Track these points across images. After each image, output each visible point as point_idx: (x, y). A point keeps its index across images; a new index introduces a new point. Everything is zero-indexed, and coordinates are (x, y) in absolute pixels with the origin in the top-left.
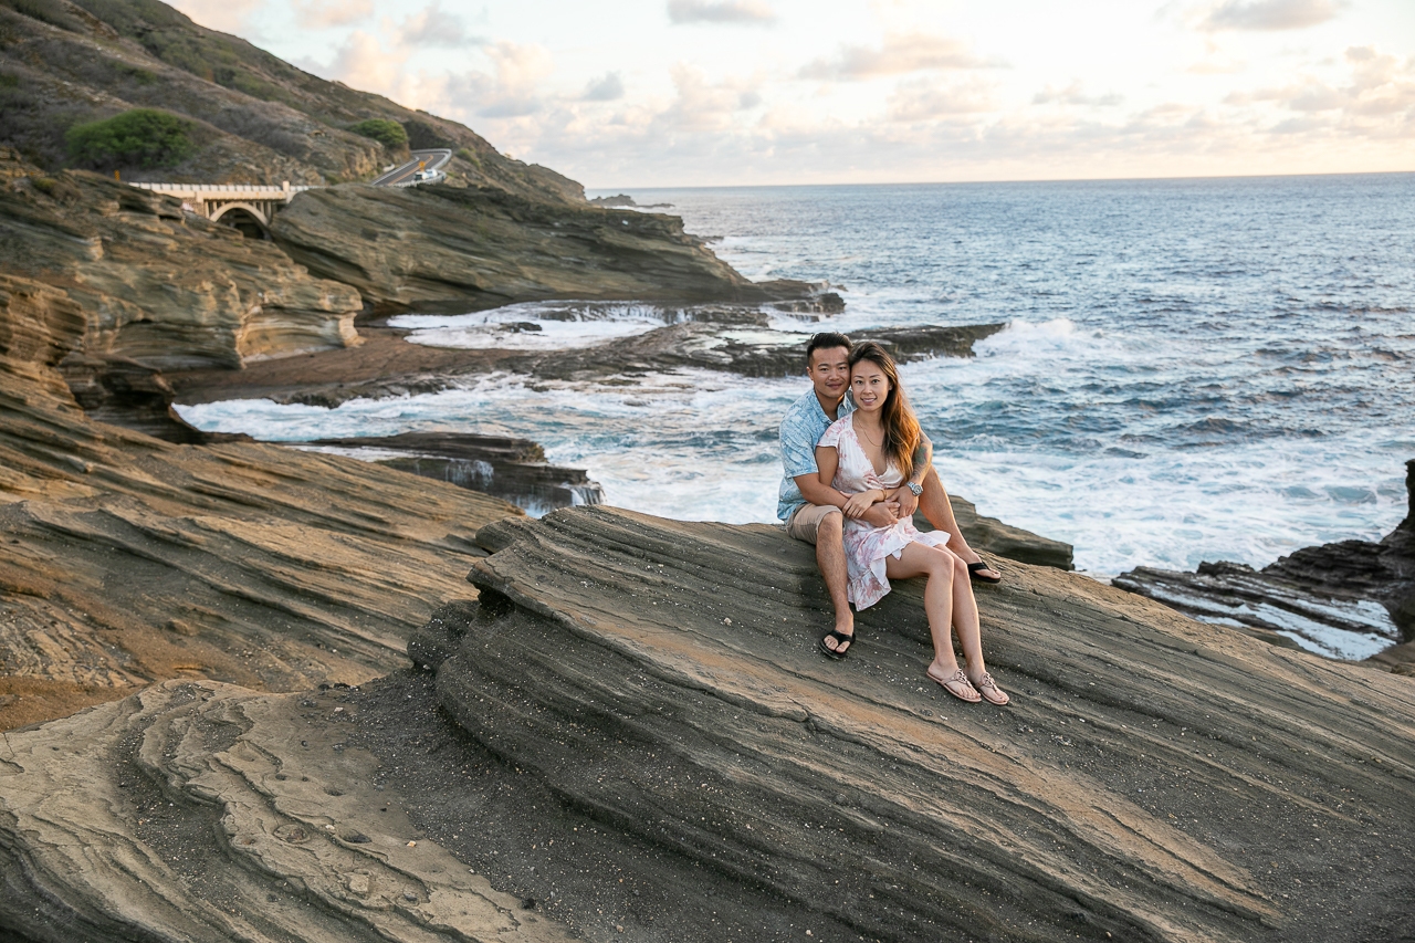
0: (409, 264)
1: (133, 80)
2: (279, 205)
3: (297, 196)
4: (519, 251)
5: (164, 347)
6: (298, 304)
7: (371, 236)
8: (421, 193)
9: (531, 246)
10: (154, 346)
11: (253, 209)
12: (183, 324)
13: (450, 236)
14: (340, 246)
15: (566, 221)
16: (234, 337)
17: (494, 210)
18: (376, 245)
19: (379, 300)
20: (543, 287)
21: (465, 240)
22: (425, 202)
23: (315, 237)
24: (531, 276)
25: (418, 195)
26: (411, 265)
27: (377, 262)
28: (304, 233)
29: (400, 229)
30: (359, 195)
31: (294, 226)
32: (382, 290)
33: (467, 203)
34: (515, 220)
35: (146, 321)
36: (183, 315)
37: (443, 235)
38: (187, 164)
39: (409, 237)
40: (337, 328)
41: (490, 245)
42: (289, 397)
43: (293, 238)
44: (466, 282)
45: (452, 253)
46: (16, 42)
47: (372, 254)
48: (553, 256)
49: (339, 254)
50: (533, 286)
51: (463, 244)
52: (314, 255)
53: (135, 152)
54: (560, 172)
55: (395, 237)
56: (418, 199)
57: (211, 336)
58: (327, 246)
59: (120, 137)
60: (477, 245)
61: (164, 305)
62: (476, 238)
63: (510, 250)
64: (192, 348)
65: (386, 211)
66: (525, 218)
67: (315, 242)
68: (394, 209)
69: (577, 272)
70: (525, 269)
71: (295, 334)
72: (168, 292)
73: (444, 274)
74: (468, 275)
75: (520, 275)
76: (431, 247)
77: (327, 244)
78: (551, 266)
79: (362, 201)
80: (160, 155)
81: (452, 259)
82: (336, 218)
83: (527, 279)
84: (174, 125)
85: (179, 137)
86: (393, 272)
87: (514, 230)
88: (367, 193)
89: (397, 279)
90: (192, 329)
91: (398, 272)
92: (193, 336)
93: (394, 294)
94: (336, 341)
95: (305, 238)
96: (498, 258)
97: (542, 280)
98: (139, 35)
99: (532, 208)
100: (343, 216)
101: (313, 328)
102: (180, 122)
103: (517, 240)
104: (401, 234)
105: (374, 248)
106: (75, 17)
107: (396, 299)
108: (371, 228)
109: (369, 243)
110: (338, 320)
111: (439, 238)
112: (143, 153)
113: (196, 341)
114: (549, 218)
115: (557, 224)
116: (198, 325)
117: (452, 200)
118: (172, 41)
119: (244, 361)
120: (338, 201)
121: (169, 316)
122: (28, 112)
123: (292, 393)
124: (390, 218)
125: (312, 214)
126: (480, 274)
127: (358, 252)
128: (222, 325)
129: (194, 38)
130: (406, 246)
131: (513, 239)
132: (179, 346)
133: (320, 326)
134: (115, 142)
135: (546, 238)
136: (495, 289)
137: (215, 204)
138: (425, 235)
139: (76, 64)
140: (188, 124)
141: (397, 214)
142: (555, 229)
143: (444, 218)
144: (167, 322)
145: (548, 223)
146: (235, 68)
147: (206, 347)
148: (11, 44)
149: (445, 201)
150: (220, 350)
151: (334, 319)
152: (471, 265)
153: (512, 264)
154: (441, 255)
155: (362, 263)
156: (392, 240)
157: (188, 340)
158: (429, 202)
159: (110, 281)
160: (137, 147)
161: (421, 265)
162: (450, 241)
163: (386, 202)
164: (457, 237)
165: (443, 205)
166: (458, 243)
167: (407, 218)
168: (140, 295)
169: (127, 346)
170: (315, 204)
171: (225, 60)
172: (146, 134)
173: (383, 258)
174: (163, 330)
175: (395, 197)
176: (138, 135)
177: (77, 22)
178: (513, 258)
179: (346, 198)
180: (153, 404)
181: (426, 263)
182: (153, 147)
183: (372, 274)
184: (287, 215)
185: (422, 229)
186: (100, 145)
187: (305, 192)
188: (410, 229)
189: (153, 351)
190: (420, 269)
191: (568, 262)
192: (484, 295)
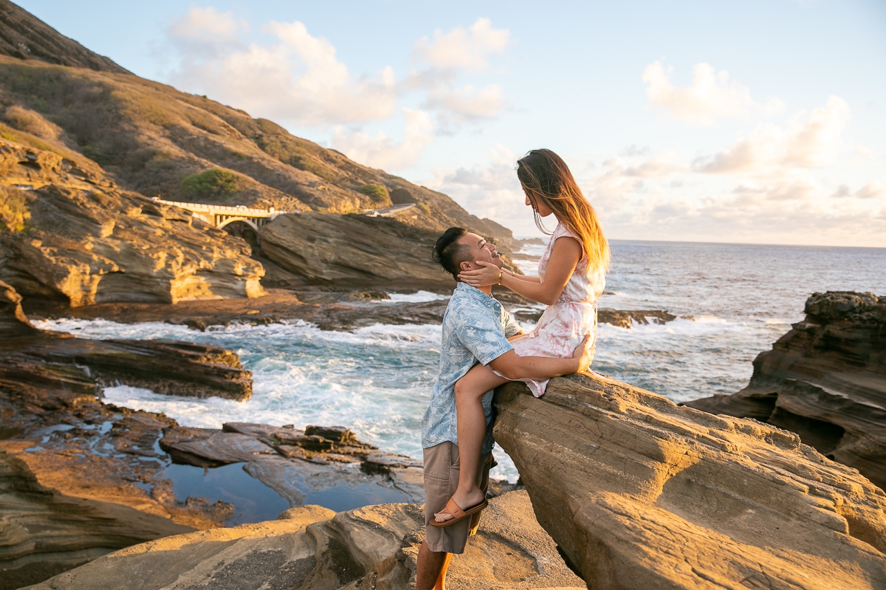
0: (331, 256)
1: (235, 158)
2: (267, 221)
3: (278, 217)
4: (398, 254)
5: (130, 288)
6: (222, 270)
7: (312, 240)
8: (350, 219)
9: (405, 251)
10: (125, 287)
11: (250, 223)
12: (143, 275)
13: (359, 243)
14: (292, 244)
15: (427, 238)
16: (170, 284)
17: (387, 229)
18: (313, 245)
19: (313, 276)
20: (409, 275)
21: (368, 245)
22: (350, 223)
23: (280, 238)
24: (403, 268)
25: (347, 220)
26: (333, 258)
27: (313, 255)
28: (274, 236)
29: (330, 237)
30: (314, 218)
31: (270, 232)
32: (315, 270)
33: (374, 225)
34: (399, 236)
35: (119, 272)
36: (143, 270)
37: (356, 242)
38: (232, 198)
39: (336, 242)
40: (245, 286)
41: (381, 249)
42: (182, 320)
43: (268, 239)
44: (366, 269)
45: (360, 252)
46: (182, 138)
47: (310, 250)
48: (417, 258)
49: (291, 249)
50: (404, 274)
51: (367, 248)
52: (279, 249)
53: (206, 191)
54: (499, 223)
55: (327, 241)
56: (347, 222)
57: (158, 284)
58: (285, 244)
59: (200, 183)
60: (374, 249)
61: (134, 264)
62: (375, 245)
63: (392, 253)
64: (146, 290)
65: (326, 227)
66: (405, 235)
67: (278, 242)
68: (331, 226)
69: (430, 268)
70: (400, 264)
71: (219, 287)
72: (138, 257)
73: (351, 264)
74: (367, 266)
75: (396, 267)
76: (349, 248)
77: (284, 242)
78: (415, 263)
79: (314, 221)
80: (219, 193)
81: (360, 256)
82: (295, 229)
83: (400, 270)
84: (230, 177)
85: (231, 184)
86: (322, 261)
87: (396, 241)
88: (320, 217)
89: (324, 265)
90: (147, 278)
91: (325, 261)
92: (147, 283)
93: (322, 274)
94: (242, 293)
95: (274, 239)
96: (386, 257)
97: (409, 271)
98: (257, 138)
99: (408, 229)
100: (300, 228)
101: (230, 285)
102: (233, 176)
103: (397, 247)
104: (331, 240)
105: (311, 247)
106: (223, 128)
107: (323, 277)
108: (313, 235)
109: (310, 244)
110: (246, 281)
111: (353, 244)
112: (211, 191)
113: (149, 286)
114: (417, 235)
115: (422, 239)
116: (151, 277)
117: (366, 223)
118: (272, 141)
119: (175, 300)
120: (299, 220)
121: (135, 270)
122: (171, 171)
123: (184, 318)
124: (327, 231)
125: (284, 226)
126: (375, 266)
127: (301, 248)
128: (164, 278)
129: (285, 141)
130: (334, 247)
131: (394, 246)
132: (139, 288)
133: (235, 284)
134: (198, 186)
135: (415, 247)
136: (382, 275)
137: (224, 217)
138: (346, 242)
139: (209, 149)
140: (238, 178)
141: (332, 229)
142: (421, 242)
143: (358, 233)
144: (133, 273)
145: (417, 238)
146: (302, 156)
147: (154, 290)
148: (180, 139)
149: (362, 223)
150: (162, 292)
151: (243, 280)
152: (371, 260)
153: (392, 261)
154: (354, 253)
155: (303, 255)
156: (324, 243)
157: (144, 285)
158: (352, 223)
159: (106, 249)
160: (208, 188)
161: (340, 258)
162: (360, 246)
163: (328, 222)
164: (363, 244)
165: (360, 225)
166: (364, 247)
167: (337, 231)
168: (121, 257)
169: (108, 286)
170: (286, 221)
171: (298, 152)
172: (214, 182)
173: (316, 253)
174: (131, 278)
175: (334, 220)
176: (208, 182)
177: (222, 130)
178: (393, 257)
179: (305, 219)
180: (6, 309)
181: (342, 257)
182: (215, 188)
183: (309, 261)
184: (269, 226)
185: (344, 238)
186: (190, 187)
187: (284, 215)
188: (337, 237)
189: (124, 290)
190: (339, 261)
191: (425, 261)
192: (377, 278)
